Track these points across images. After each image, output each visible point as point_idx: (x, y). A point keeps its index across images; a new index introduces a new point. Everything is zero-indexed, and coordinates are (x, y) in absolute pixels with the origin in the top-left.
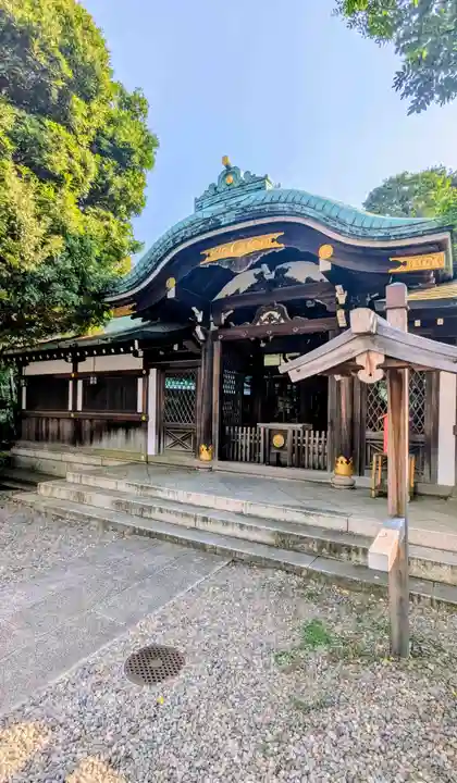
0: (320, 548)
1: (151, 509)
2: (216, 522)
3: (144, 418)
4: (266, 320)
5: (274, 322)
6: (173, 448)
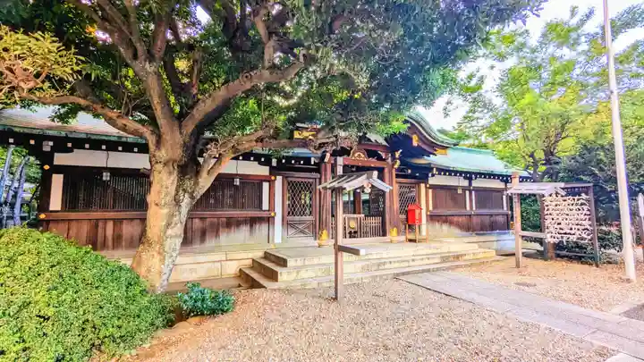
1: (384, 263)
3: (273, 214)
4: (357, 157)
5: (361, 159)
6: (296, 236)
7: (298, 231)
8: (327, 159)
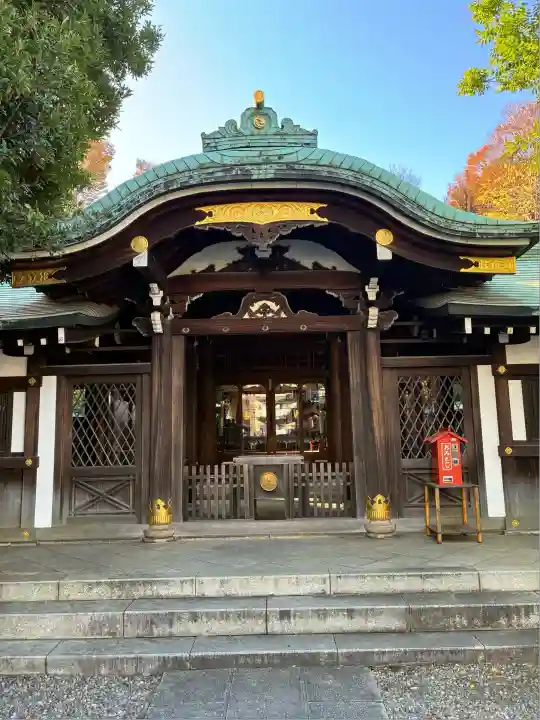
0: (470, 620)
2: (303, 615)
3: (29, 462)
4: (258, 311)
5: (270, 315)
6: (90, 511)
7: (97, 500)
8: (158, 328)
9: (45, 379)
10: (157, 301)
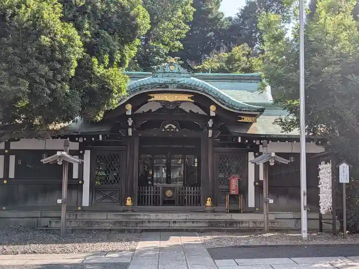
2: (180, 222)
3: (80, 182)
4: (168, 128)
5: (172, 130)
6: (103, 201)
7: (105, 197)
8: (130, 134)
9: (86, 151)
10: (130, 124)
